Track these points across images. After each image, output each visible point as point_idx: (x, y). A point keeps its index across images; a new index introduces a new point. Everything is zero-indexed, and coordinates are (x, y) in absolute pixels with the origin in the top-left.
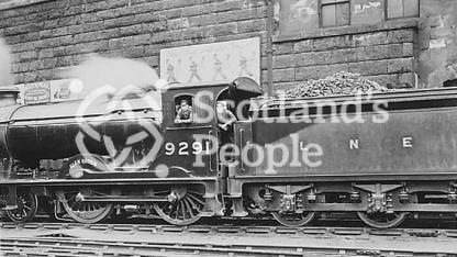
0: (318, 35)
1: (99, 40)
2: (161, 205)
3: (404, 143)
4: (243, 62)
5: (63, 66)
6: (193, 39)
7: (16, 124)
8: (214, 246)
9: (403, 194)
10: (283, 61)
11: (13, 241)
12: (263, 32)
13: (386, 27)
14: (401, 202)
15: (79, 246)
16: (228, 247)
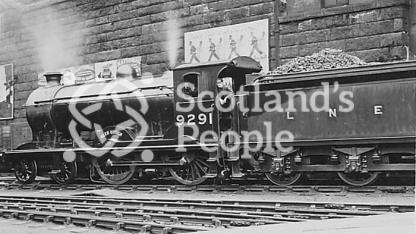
0: (319, 15)
1: (133, 26)
2: (175, 168)
3: (376, 110)
4: (254, 42)
5: (105, 50)
6: (212, 22)
7: (59, 102)
8: (208, 202)
9: (376, 156)
10: (289, 40)
11: (51, 199)
12: (271, 14)
13: (378, 5)
14: (374, 162)
15: (101, 203)
16: (219, 203)
